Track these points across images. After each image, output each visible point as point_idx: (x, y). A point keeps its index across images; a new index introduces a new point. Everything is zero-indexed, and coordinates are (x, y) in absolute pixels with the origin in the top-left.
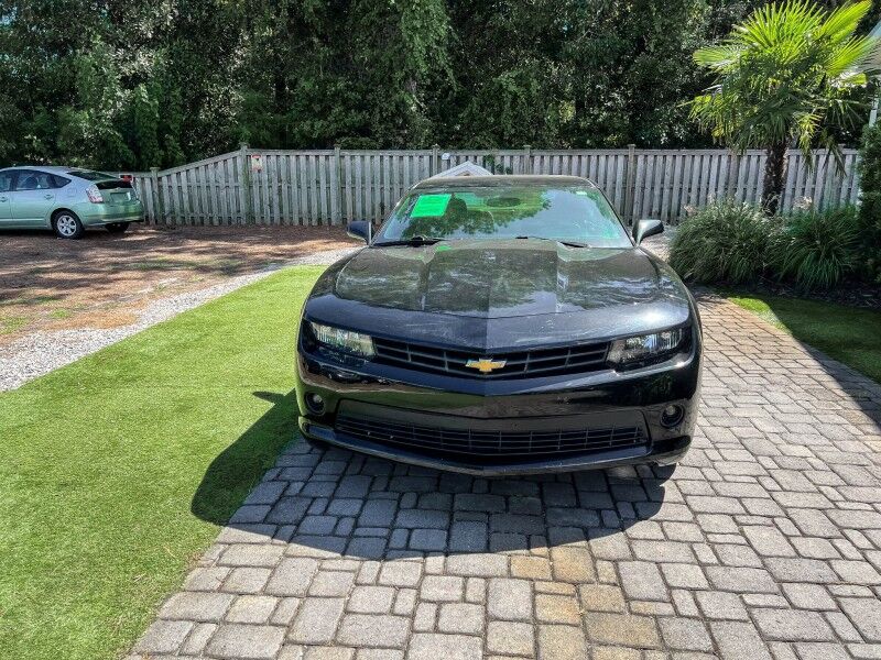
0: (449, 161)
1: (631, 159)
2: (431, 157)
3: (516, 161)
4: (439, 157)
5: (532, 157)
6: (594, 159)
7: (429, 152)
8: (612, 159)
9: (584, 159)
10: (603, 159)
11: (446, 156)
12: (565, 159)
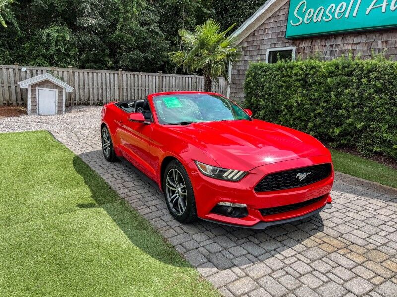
0: (26, 72)
1: (120, 75)
2: (14, 69)
3: (65, 74)
4: (20, 70)
5: (74, 72)
6: (104, 75)
7: (14, 67)
8: (112, 75)
9: (99, 75)
10: (108, 75)
11: (24, 69)
12: (90, 74)
